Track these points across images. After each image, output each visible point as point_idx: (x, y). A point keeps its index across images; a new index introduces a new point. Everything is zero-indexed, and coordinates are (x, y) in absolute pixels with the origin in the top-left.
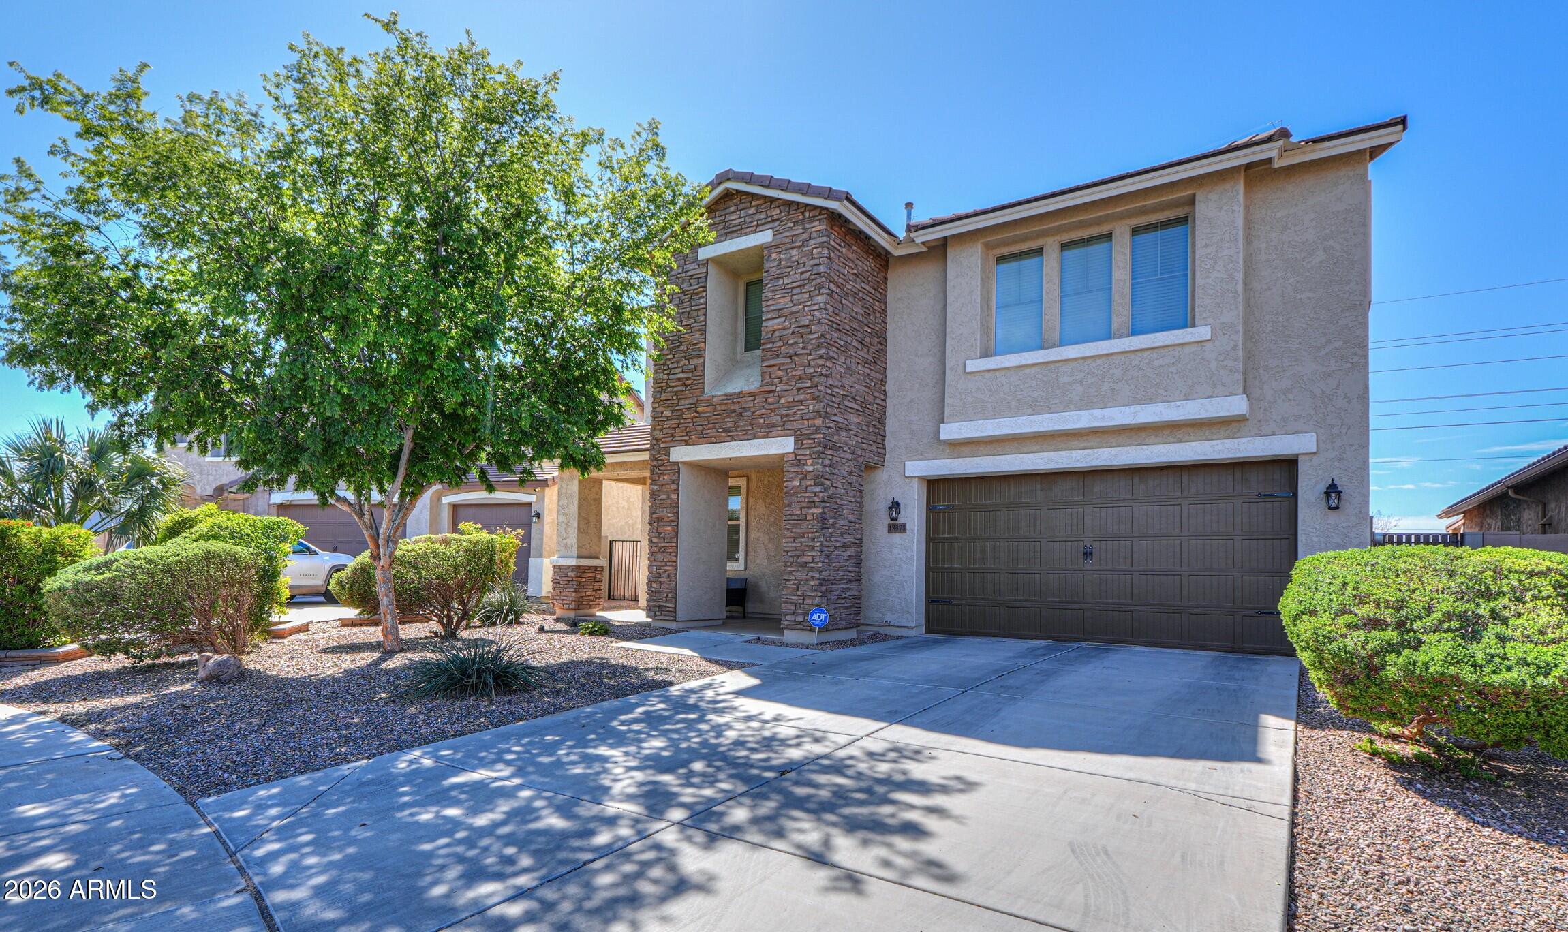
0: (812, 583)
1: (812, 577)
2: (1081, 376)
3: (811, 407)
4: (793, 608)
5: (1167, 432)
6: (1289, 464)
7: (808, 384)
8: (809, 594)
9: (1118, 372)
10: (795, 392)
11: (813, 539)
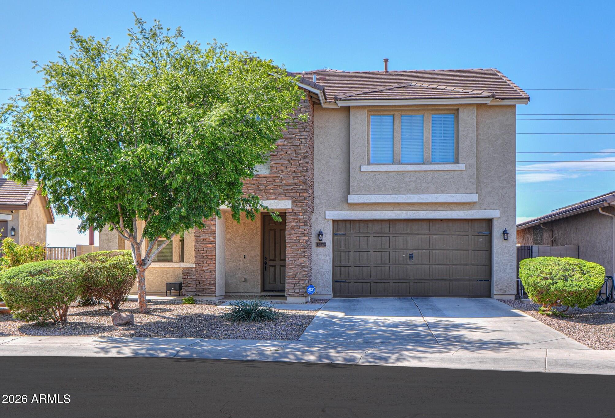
0: (304, 273)
1: (304, 270)
2: (414, 179)
3: (301, 187)
4: (293, 286)
5: (446, 206)
6: (489, 221)
7: (300, 175)
8: (302, 278)
9: (429, 179)
10: (291, 178)
11: (304, 252)
